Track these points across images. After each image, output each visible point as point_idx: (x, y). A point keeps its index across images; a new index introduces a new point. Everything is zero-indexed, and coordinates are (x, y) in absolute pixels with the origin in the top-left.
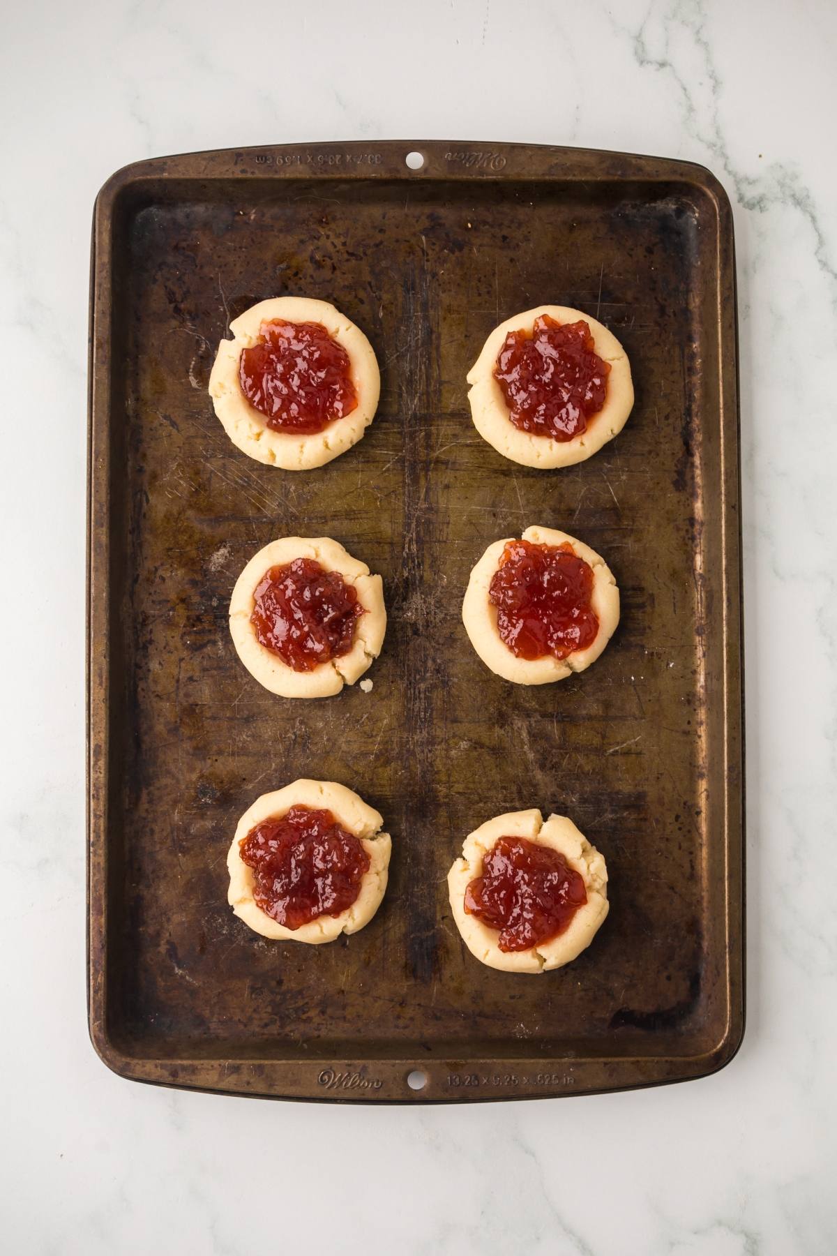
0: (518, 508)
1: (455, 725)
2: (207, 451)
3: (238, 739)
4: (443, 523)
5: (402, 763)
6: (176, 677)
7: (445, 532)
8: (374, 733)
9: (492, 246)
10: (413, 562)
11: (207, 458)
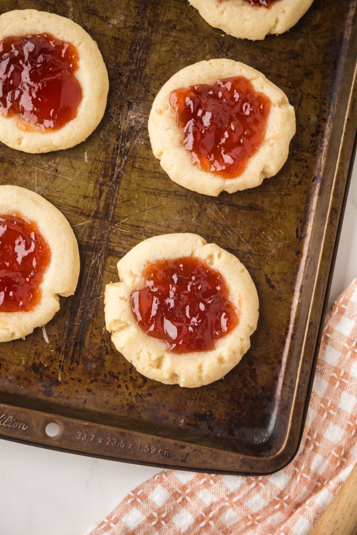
0: (38, 172)
1: (117, 36)
2: (249, 258)
3: (267, 60)
4: (94, 173)
5: (158, 20)
6: (300, 108)
7: (94, 166)
8: (173, 43)
9: (10, 363)
10: (121, 152)
11: (249, 253)
